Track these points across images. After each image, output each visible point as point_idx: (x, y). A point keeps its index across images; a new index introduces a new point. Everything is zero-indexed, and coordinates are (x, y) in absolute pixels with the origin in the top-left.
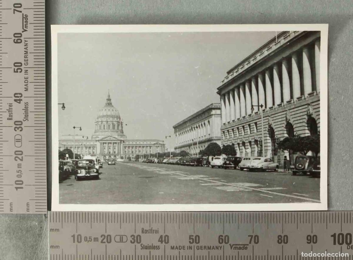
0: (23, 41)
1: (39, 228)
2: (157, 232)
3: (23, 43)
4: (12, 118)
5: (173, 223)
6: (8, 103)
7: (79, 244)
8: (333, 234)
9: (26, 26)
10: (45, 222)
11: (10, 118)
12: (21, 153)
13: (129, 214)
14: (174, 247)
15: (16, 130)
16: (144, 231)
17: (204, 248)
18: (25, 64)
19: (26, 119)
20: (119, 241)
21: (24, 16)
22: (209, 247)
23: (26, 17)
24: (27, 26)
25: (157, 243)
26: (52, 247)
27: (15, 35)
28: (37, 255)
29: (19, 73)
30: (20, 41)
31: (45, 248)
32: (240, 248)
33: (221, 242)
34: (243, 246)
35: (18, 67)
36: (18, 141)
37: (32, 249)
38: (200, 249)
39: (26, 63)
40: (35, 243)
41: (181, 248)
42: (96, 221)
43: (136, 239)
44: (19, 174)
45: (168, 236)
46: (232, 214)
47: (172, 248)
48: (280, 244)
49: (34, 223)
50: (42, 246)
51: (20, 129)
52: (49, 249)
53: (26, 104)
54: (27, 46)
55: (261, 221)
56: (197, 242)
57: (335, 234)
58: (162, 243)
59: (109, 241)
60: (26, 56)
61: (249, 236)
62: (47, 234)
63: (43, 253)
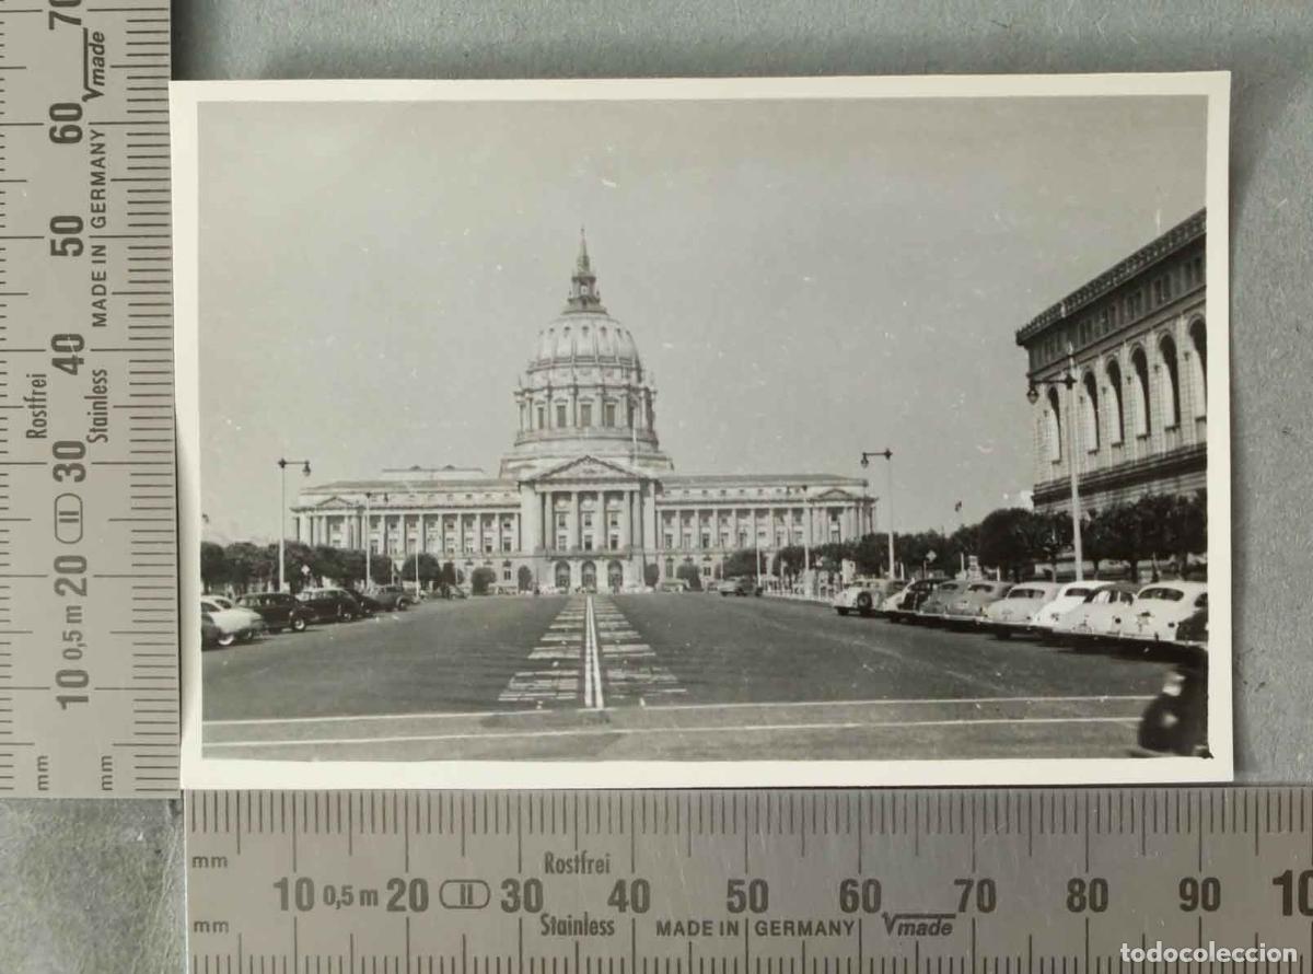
0: (87, 134)
1: (151, 852)
2: (603, 866)
3: (85, 145)
4: (45, 431)
5: (666, 832)
6: (31, 374)
7: (302, 916)
8: (1280, 874)
9: (95, 77)
10: (172, 829)
11: (38, 429)
12: (79, 565)
13: (497, 799)
14: (668, 924)
15: (59, 479)
16: (554, 865)
17: (786, 928)
18: (95, 222)
19: (98, 433)
20: (459, 904)
21: (91, 40)
22: (805, 925)
23: (98, 40)
24: (102, 78)
25: (602, 912)
26: (198, 926)
27: (57, 112)
28: (142, 956)
29: (70, 258)
30: (73, 134)
31: (172, 930)
32: (923, 930)
33: (850, 904)
34: (936, 921)
35: (66, 234)
36: (70, 517)
37: (123, 934)
38: (769, 930)
39: (100, 218)
40: (135, 913)
41: (698, 928)
42: (368, 827)
43: (523, 896)
44: (73, 644)
45: (645, 884)
46: (894, 799)
47: (663, 929)
48: (1074, 914)
49: (131, 832)
50: (160, 924)
51: (77, 473)
52: (187, 933)
53: (100, 376)
54: (102, 153)
55: (1003, 824)
56: (759, 904)
57: (1288, 874)
58: (622, 910)
59: (419, 903)
60: (98, 192)
61: (958, 882)
62: (183, 876)
63: (166, 951)
